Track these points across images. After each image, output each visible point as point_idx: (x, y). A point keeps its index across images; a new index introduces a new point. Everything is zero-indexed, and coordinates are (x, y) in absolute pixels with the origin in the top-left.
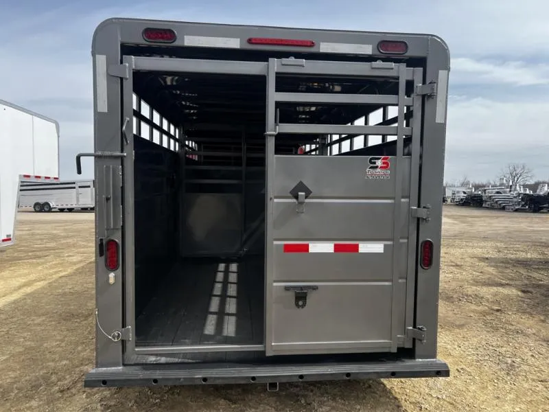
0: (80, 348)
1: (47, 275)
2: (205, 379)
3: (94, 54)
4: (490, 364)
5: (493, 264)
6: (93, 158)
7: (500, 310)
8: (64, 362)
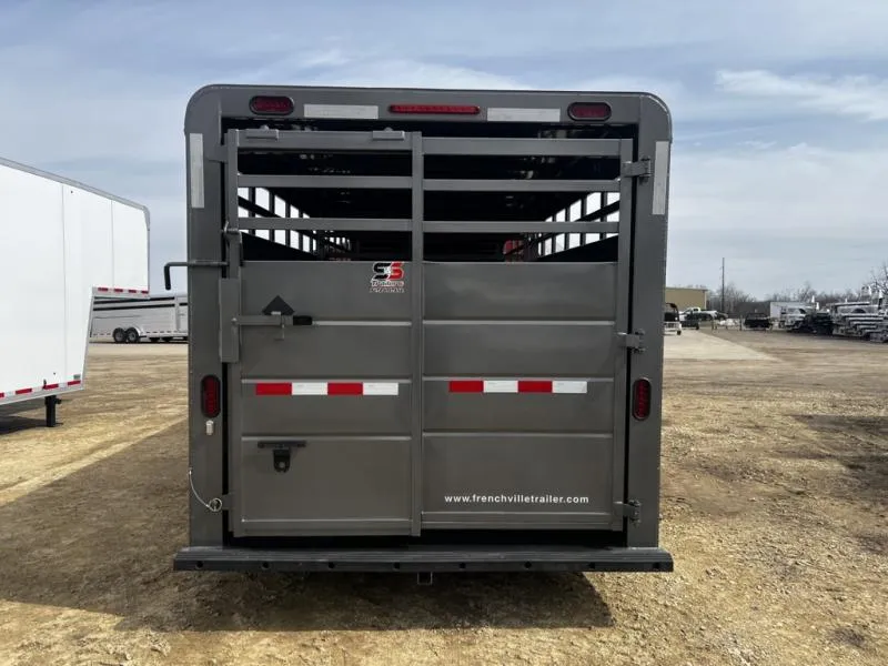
0: (173, 531)
1: (130, 433)
2: (331, 565)
3: (187, 132)
4: (760, 564)
5: (817, 426)
6: (185, 268)
7: (802, 493)
8: (151, 548)
